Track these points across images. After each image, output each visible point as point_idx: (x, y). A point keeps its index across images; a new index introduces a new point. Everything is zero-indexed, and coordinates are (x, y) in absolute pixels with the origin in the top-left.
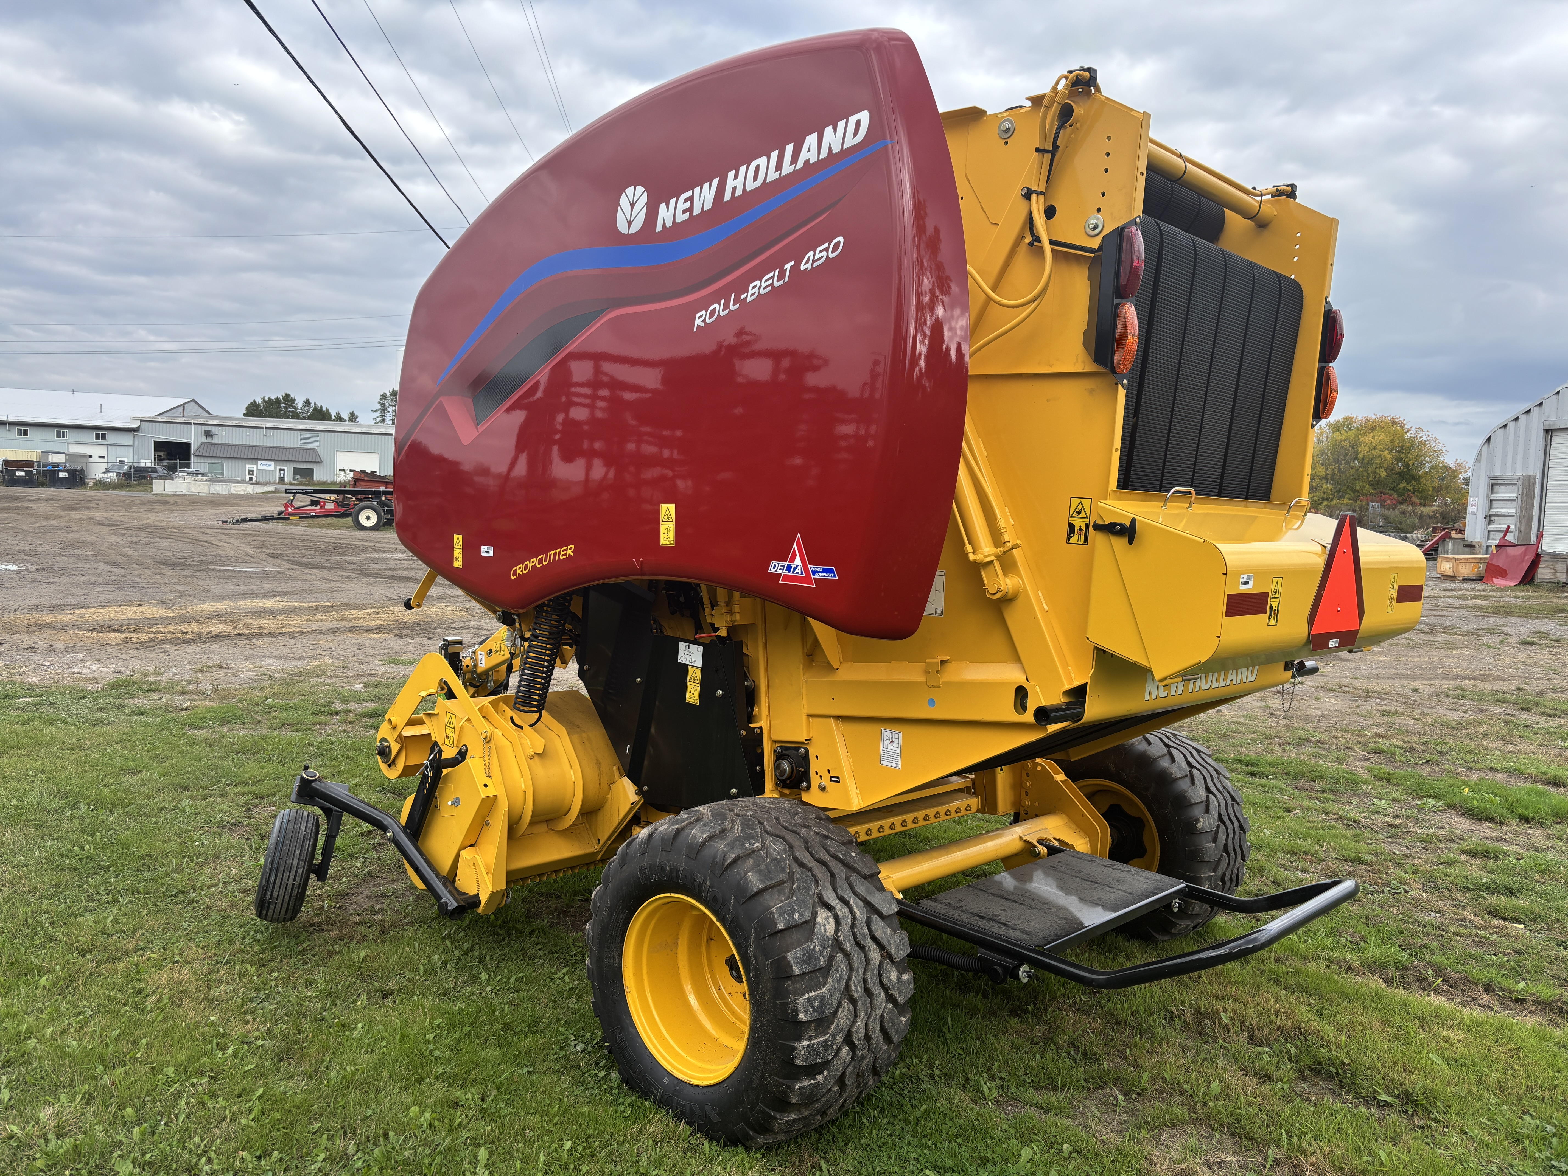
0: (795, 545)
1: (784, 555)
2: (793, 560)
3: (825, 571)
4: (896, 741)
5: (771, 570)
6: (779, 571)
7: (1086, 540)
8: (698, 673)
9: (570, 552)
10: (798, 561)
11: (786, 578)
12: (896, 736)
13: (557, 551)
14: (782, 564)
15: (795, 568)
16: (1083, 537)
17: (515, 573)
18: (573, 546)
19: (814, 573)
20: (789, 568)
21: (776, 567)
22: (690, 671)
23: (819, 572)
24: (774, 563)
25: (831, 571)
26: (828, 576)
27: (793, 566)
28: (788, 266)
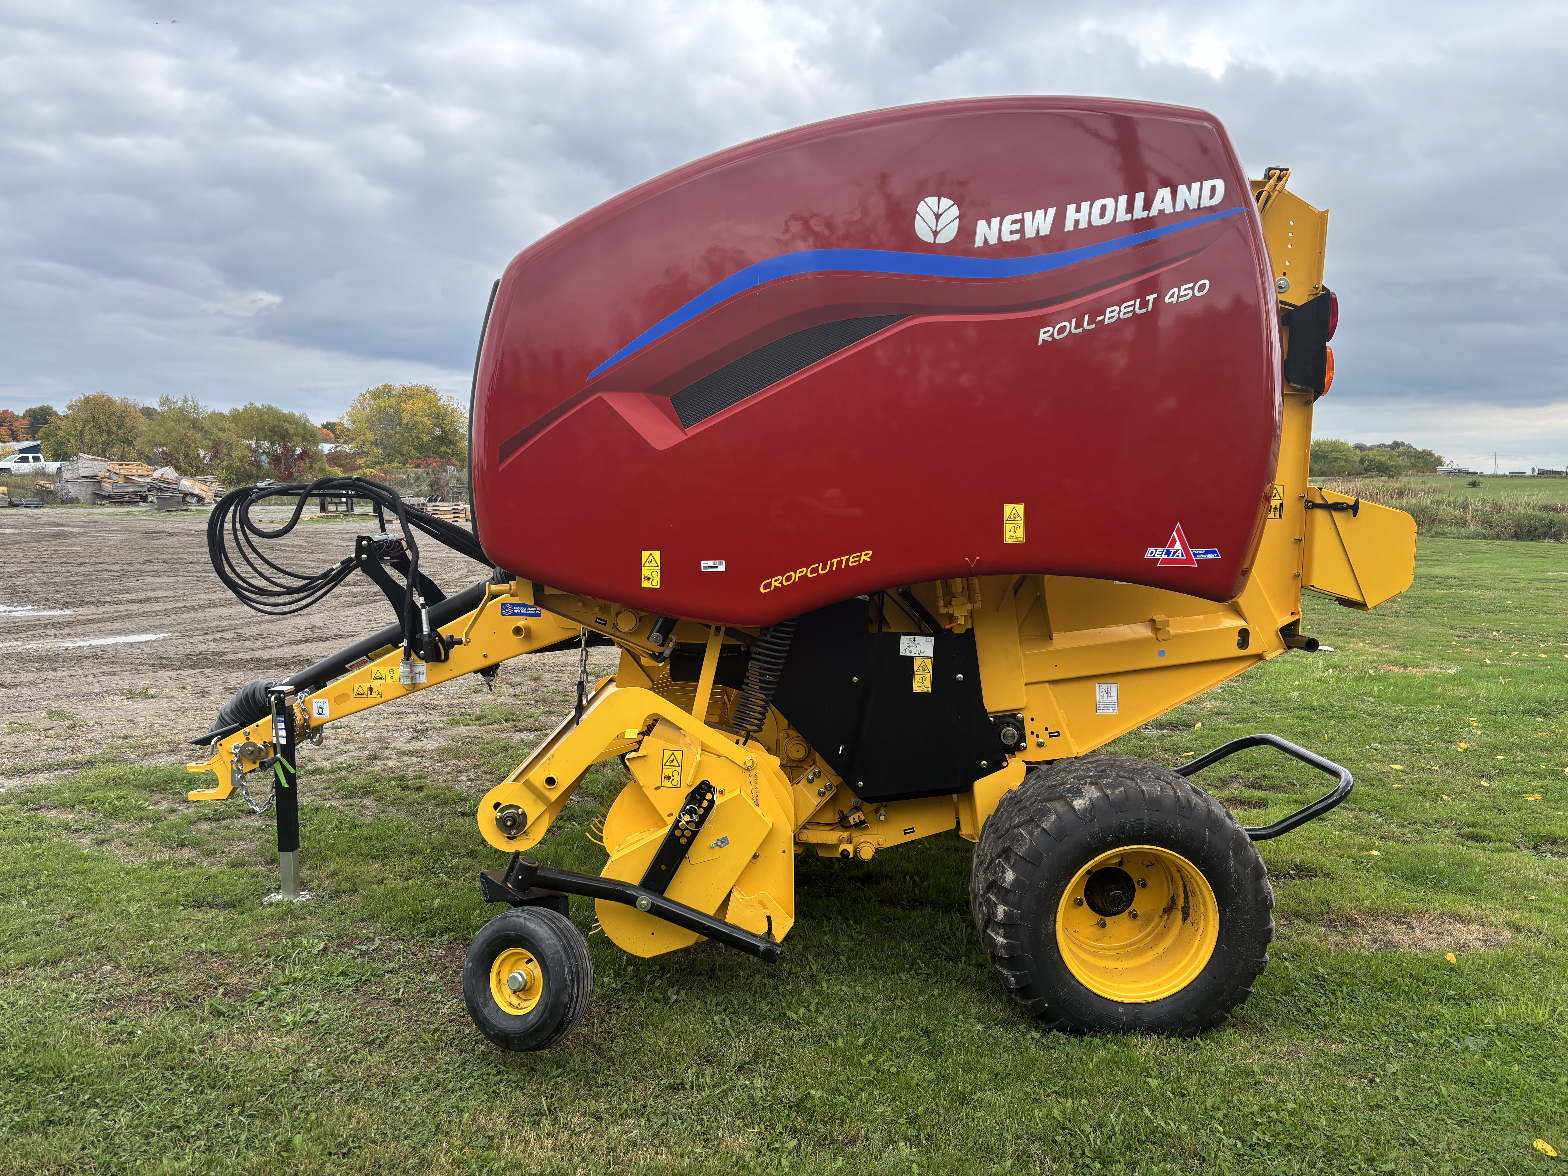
0: (1174, 533)
1: (1162, 541)
2: (1172, 545)
3: (1207, 553)
4: (1113, 691)
5: (1148, 555)
6: (1157, 556)
7: (1280, 516)
8: (929, 663)
9: (866, 558)
10: (1178, 546)
11: (1164, 561)
12: (1113, 687)
13: (844, 558)
14: (1161, 550)
15: (1175, 553)
16: (1278, 514)
17: (768, 586)
18: (870, 552)
19: (1195, 555)
20: (1168, 553)
21: (1153, 553)
22: (918, 663)
23: (1201, 554)
24: (1152, 549)
25: (1214, 552)
26: (1210, 556)
27: (1172, 551)
28: (1151, 298)
